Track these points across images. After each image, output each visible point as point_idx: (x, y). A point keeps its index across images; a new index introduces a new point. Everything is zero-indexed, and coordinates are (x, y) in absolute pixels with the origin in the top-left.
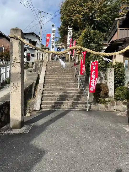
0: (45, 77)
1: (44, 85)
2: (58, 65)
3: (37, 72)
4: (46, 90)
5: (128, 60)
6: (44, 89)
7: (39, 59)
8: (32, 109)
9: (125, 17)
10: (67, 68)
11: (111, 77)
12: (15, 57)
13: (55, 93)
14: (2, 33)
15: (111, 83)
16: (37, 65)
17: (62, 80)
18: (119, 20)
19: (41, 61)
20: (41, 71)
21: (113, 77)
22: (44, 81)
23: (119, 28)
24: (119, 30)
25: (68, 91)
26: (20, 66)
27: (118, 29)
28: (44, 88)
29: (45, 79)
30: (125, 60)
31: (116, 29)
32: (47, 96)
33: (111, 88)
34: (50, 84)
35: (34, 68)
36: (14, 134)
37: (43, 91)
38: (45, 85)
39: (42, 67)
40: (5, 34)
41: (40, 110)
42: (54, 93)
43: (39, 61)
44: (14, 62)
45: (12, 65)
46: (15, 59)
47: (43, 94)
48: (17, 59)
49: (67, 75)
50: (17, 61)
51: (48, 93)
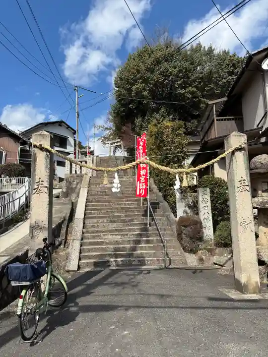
0: (86, 206)
1: (84, 223)
3: (70, 198)
4: (88, 232)
6: (84, 231)
7: (73, 172)
8: (64, 268)
9: (225, 99)
11: (206, 205)
12: (40, 178)
13: (106, 237)
14: (3, 124)
15: (206, 215)
16: (70, 183)
17: (118, 211)
18: (216, 103)
19: (78, 176)
20: (78, 196)
21: (209, 204)
22: (85, 215)
23: (216, 117)
24: (217, 120)
25: (130, 232)
26: (47, 192)
28: (84, 228)
29: (85, 210)
31: (212, 119)
32: (91, 244)
33: (206, 224)
34: (95, 220)
35: (65, 190)
37: (83, 233)
38: (86, 222)
39: (80, 189)
40: (8, 127)
41: (78, 270)
42: (104, 237)
43: (75, 176)
44: (37, 187)
45: (34, 191)
46: (39, 182)
47: (82, 239)
48: (42, 181)
49: (127, 201)
50: (41, 184)
51: (94, 237)
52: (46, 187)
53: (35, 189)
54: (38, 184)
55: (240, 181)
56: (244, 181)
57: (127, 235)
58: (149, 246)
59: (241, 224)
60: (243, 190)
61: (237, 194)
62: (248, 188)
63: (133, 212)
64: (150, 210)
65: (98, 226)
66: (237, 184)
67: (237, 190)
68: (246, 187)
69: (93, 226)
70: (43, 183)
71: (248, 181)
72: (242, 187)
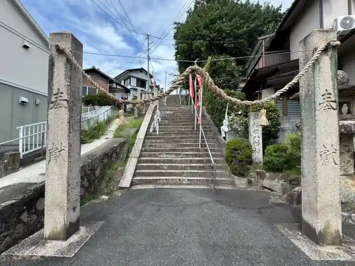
1: (144, 143)
2: (171, 111)
4: (145, 151)
5: (282, 101)
6: (143, 149)
8: (117, 185)
9: (274, 34)
10: (185, 116)
11: (256, 129)
12: (58, 89)
13: (161, 156)
15: (257, 139)
16: (140, 110)
17: (174, 134)
18: (265, 39)
22: (146, 135)
23: (265, 51)
25: (183, 152)
26: (67, 106)
27: (264, 53)
28: (143, 147)
29: (147, 132)
30: (278, 101)
32: (147, 161)
33: (256, 147)
34: (154, 141)
36: (42, 257)
37: (141, 151)
38: (146, 142)
41: (129, 187)
42: (159, 156)
44: (55, 100)
45: (51, 105)
46: (58, 94)
47: (139, 157)
48: (62, 93)
49: (184, 125)
50: (61, 96)
51: (150, 156)
52: (66, 100)
53: (52, 103)
54: (56, 96)
55: (322, 96)
56: (329, 96)
57: (180, 154)
58: (199, 166)
59: (322, 154)
60: (327, 107)
61: (317, 113)
62: (334, 105)
63: (187, 134)
64: (202, 133)
65: (155, 145)
66: (319, 99)
67: (318, 108)
68: (331, 103)
69: (151, 146)
70: (62, 95)
71: (335, 96)
72: (326, 103)
